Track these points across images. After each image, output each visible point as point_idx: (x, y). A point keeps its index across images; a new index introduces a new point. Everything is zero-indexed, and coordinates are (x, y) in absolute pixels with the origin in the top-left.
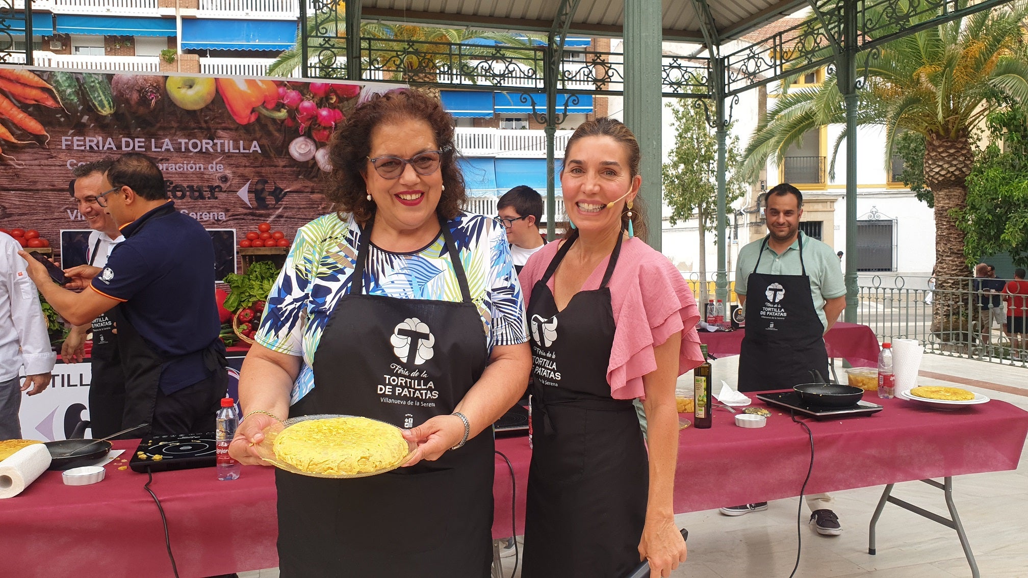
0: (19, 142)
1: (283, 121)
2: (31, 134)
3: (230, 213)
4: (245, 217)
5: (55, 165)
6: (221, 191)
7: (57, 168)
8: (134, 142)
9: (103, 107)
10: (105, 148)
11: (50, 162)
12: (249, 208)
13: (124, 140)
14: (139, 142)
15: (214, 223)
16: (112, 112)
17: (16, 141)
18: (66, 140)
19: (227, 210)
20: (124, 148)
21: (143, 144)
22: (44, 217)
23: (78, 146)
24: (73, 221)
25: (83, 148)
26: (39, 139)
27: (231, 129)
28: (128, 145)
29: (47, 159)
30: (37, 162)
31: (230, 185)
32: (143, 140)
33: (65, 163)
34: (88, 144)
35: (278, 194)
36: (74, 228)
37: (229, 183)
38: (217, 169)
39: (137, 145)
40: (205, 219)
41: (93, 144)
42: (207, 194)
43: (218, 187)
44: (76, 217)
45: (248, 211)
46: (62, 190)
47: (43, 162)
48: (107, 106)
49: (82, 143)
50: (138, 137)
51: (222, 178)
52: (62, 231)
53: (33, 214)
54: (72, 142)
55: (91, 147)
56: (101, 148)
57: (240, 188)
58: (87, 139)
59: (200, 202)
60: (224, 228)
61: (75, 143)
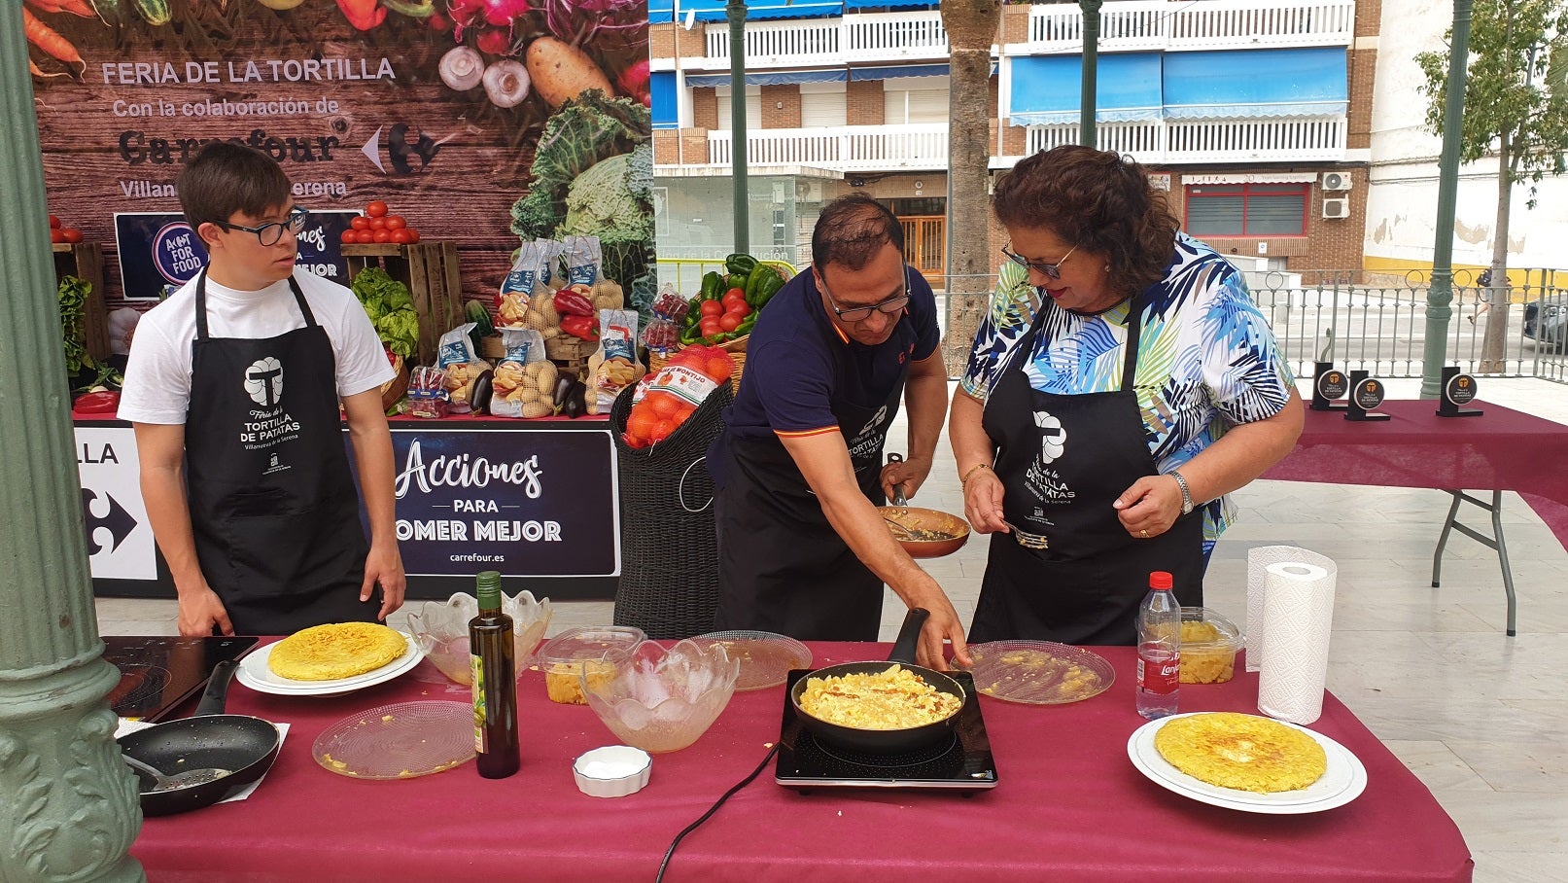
0: (46, 75)
1: (427, 20)
2: (60, 61)
3: (354, 183)
4: (376, 189)
5: (97, 111)
6: (336, 146)
7: (101, 114)
8: (203, 68)
9: (154, 11)
10: (163, 81)
11: (89, 105)
12: (382, 174)
13: (189, 65)
14: (210, 68)
15: (330, 201)
16: (168, 19)
17: (41, 74)
18: (109, 69)
19: (349, 179)
20: (190, 80)
21: (216, 71)
22: (90, 193)
23: (126, 77)
24: (130, 199)
25: (132, 81)
26: (72, 69)
27: (345, 40)
28: (195, 75)
29: (86, 100)
30: (72, 106)
31: (351, 136)
32: (216, 64)
33: (110, 107)
34: (139, 74)
35: (425, 148)
36: (132, 211)
37: (348, 133)
38: (329, 110)
39: (208, 72)
40: (317, 194)
41: (145, 74)
42: (317, 152)
43: (333, 139)
44: (133, 193)
45: (380, 179)
46: (110, 150)
47: (81, 105)
48: (160, 10)
49: (131, 73)
50: (208, 61)
51: (337, 124)
52: (116, 215)
53: (76, 188)
54: (117, 72)
55: (143, 78)
56: (157, 81)
57: (365, 140)
58: (138, 65)
59: (308, 166)
60: (346, 208)
61: (122, 73)
